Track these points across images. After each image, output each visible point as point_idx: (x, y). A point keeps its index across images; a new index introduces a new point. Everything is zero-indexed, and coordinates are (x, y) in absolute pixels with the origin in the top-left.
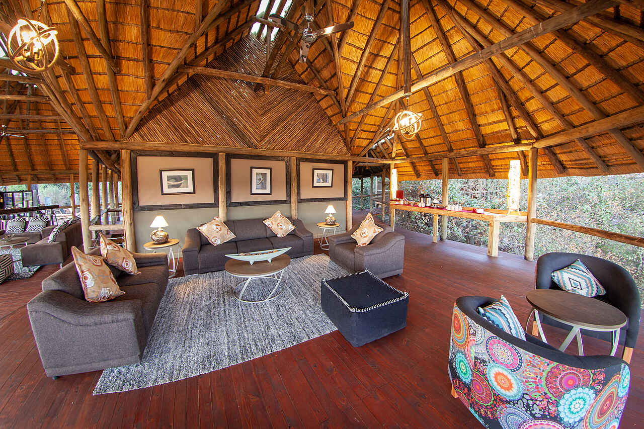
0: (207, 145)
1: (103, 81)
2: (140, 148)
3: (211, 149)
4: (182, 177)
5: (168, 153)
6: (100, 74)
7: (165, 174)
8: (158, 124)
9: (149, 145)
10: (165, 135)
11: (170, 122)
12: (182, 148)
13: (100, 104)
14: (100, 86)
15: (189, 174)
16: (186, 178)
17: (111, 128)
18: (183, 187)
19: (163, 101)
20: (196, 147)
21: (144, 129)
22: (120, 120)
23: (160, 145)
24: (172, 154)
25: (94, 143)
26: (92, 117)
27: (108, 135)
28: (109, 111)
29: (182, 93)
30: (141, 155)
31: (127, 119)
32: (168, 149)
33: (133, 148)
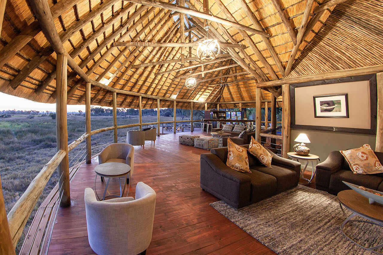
0: (362, 68)
1: (262, 46)
2: (296, 81)
3: (365, 71)
4: (335, 102)
5: (321, 82)
6: (260, 42)
7: (318, 100)
8: (310, 60)
9: (303, 79)
10: (317, 67)
11: (320, 55)
12: (333, 76)
13: (264, 59)
14: (261, 48)
15: (342, 99)
16: (339, 102)
17: (274, 72)
18: (336, 111)
19: (312, 41)
20: (348, 73)
21: (299, 67)
22: (279, 65)
23: (313, 76)
24: (324, 82)
25: (265, 83)
26: (261, 68)
27: (273, 76)
28: (271, 61)
29: (328, 27)
30: (297, 87)
31: (285, 63)
32: (320, 78)
33: (291, 82)
